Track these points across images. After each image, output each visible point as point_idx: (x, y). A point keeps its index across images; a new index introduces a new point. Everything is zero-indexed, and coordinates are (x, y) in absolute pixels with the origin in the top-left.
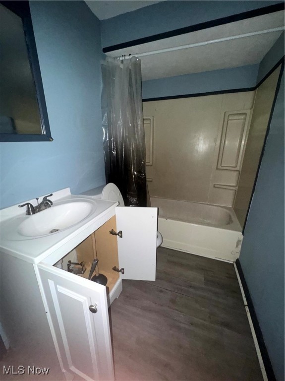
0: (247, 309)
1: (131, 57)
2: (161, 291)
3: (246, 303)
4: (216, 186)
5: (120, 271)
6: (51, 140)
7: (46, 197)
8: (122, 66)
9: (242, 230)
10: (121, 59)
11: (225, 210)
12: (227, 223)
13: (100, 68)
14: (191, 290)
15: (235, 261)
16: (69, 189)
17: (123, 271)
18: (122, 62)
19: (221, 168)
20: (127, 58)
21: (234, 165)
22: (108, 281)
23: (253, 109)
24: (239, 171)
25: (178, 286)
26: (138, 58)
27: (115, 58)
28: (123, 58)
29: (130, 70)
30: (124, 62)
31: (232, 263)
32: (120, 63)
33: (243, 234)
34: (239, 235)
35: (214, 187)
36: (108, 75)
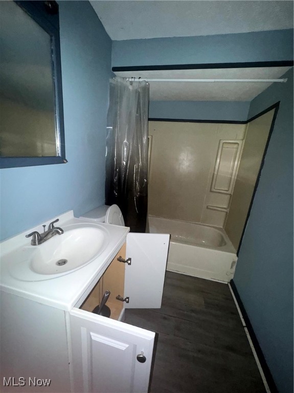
0: (246, 330)
1: (141, 80)
2: (165, 318)
3: (244, 324)
4: (209, 207)
5: (125, 300)
6: (65, 161)
7: (52, 223)
8: (130, 87)
9: (236, 252)
10: (130, 80)
11: (217, 230)
12: (220, 245)
13: (109, 86)
14: (193, 314)
15: (229, 281)
16: (72, 211)
17: (127, 300)
18: (131, 83)
19: (215, 190)
20: (137, 80)
21: (226, 189)
22: (111, 313)
23: (244, 141)
24: (230, 194)
25: (181, 311)
26: (147, 82)
27: (124, 78)
28: (133, 80)
29: (139, 93)
30: (134, 84)
31: (227, 283)
32: (128, 84)
33: (237, 256)
34: (233, 257)
35: (207, 208)
36: (115, 94)
